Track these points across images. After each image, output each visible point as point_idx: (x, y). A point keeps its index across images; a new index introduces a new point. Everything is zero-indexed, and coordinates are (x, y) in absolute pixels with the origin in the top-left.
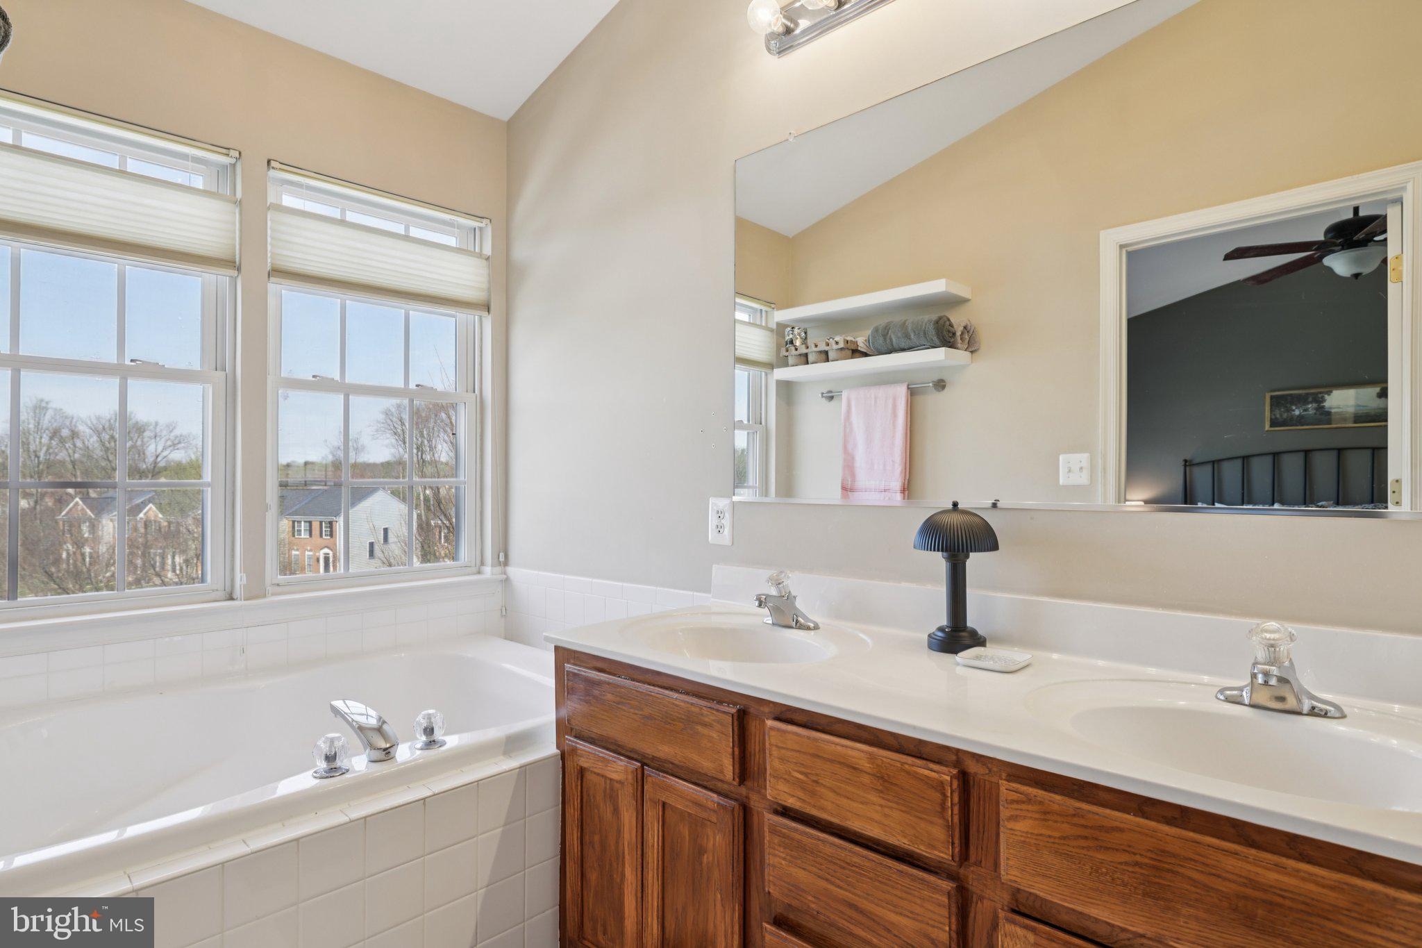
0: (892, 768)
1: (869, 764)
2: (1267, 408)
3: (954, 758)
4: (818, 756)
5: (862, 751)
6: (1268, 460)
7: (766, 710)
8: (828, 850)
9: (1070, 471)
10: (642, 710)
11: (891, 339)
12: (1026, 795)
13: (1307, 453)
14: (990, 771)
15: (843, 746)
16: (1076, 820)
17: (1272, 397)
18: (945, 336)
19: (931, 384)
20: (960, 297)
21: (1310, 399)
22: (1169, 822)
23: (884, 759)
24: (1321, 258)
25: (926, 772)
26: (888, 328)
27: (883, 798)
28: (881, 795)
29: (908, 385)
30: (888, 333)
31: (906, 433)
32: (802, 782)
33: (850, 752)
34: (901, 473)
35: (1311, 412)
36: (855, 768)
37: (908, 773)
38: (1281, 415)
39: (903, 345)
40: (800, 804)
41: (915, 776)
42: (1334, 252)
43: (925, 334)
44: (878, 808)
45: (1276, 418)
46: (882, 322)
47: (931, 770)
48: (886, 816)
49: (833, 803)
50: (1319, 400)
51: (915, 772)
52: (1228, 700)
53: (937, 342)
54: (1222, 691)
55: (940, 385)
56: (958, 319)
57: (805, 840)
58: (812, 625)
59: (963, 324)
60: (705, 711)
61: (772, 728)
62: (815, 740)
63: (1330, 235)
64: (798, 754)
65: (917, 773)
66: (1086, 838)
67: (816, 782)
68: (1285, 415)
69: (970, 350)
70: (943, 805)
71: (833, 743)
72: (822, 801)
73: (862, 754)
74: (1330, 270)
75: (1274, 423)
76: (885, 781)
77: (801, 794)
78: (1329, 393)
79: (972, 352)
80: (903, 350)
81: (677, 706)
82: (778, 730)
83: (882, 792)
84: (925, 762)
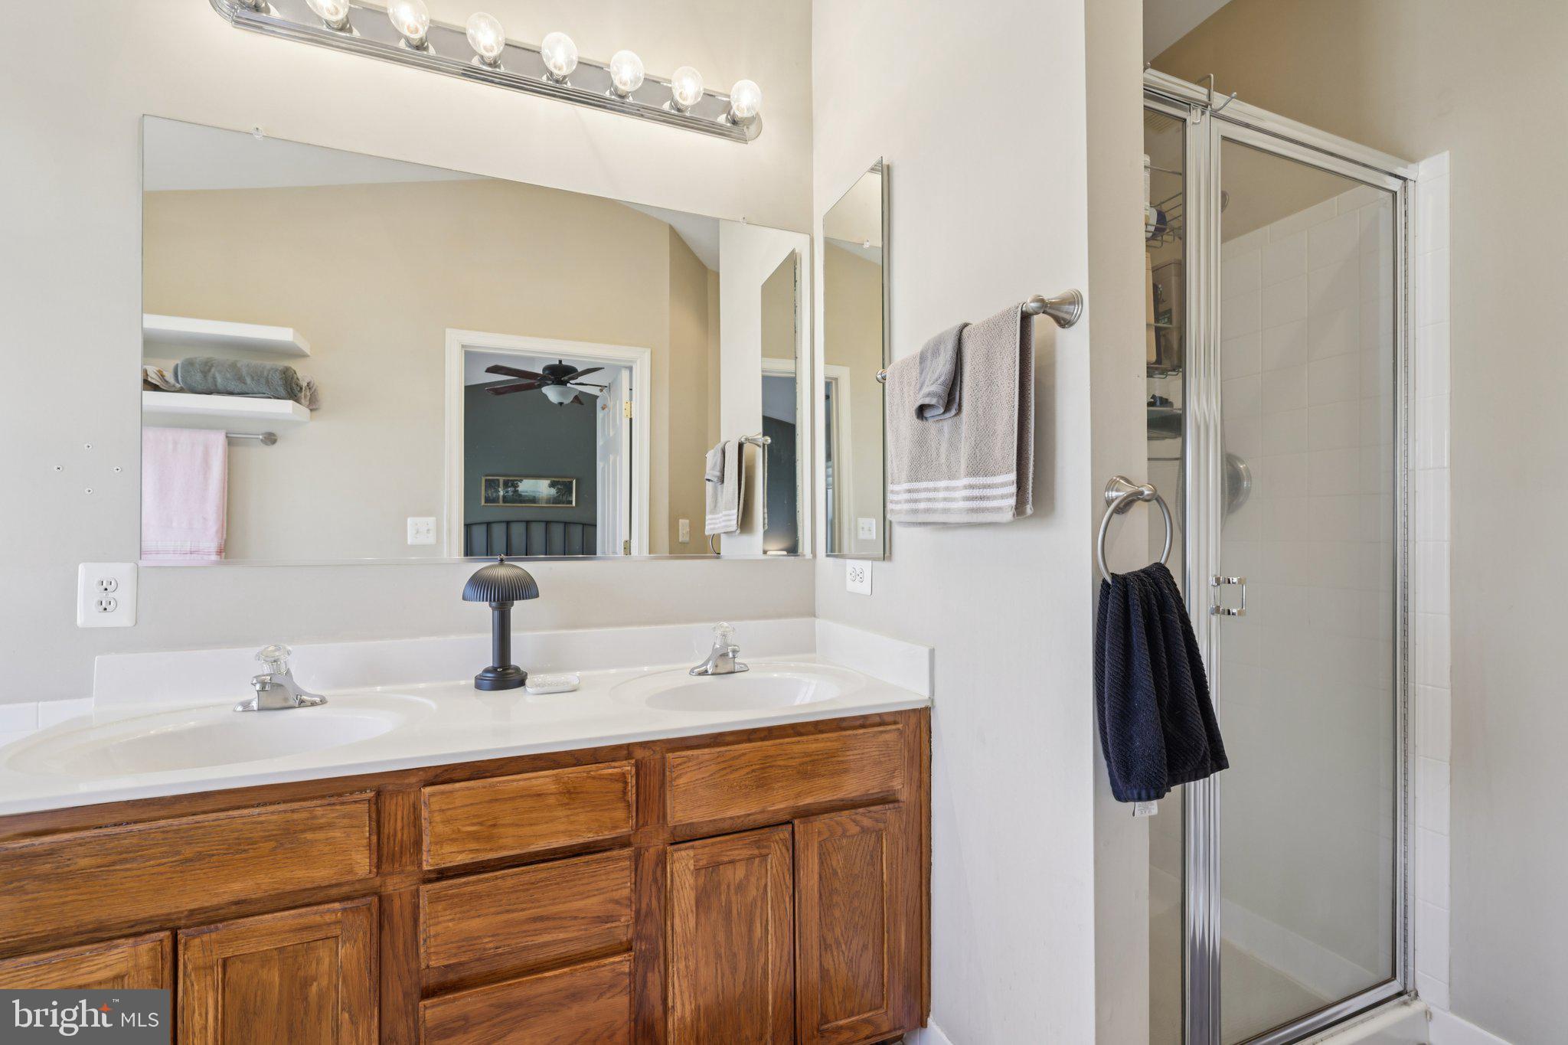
0: (579, 779)
1: (554, 785)
2: (483, 488)
3: (625, 752)
4: (497, 800)
5: (547, 777)
6: (484, 528)
7: (413, 780)
8: (510, 882)
9: (418, 532)
10: (178, 853)
11: (214, 378)
12: (686, 757)
13: (508, 523)
14: (654, 751)
15: (525, 779)
16: (719, 760)
17: (486, 480)
18: (290, 388)
19: (261, 437)
20: (300, 350)
21: (510, 484)
22: (763, 739)
23: (570, 776)
24: (540, 386)
25: (610, 771)
26: (209, 364)
27: (569, 809)
28: (567, 807)
29: (227, 433)
30: (209, 370)
31: (224, 488)
32: (475, 832)
33: (534, 782)
34: (217, 532)
35: (510, 494)
36: (539, 795)
37: (594, 778)
38: (492, 495)
39: (232, 387)
40: (471, 856)
41: (601, 778)
42: (548, 385)
43: (267, 382)
44: (564, 820)
45: (489, 497)
46: (201, 355)
47: (614, 767)
48: (572, 823)
49: (514, 836)
50: (515, 486)
51: (600, 775)
52: (700, 674)
53: (283, 392)
54: (692, 671)
55: (271, 439)
56: (303, 373)
57: (480, 887)
58: (318, 700)
59: (307, 380)
60: (319, 811)
61: (432, 795)
62: (492, 786)
63: (547, 372)
64: (466, 809)
65: (603, 775)
66: (725, 768)
67: (494, 825)
68: (494, 495)
69: (311, 408)
70: (625, 792)
71: (513, 781)
72: (500, 841)
73: (548, 780)
74: (545, 396)
75: (487, 500)
76: (570, 794)
77: (474, 846)
78: (521, 481)
79: (311, 410)
80: (231, 393)
81: (261, 823)
82: (443, 793)
83: (568, 804)
84: (607, 764)
